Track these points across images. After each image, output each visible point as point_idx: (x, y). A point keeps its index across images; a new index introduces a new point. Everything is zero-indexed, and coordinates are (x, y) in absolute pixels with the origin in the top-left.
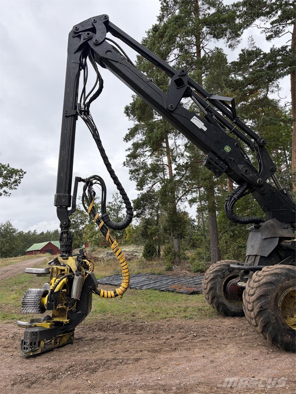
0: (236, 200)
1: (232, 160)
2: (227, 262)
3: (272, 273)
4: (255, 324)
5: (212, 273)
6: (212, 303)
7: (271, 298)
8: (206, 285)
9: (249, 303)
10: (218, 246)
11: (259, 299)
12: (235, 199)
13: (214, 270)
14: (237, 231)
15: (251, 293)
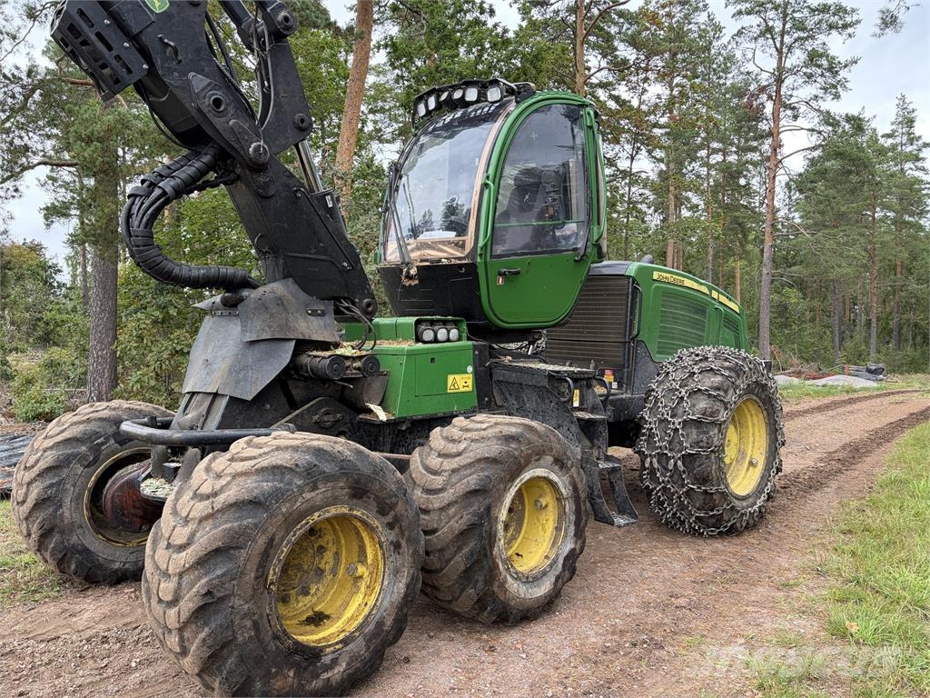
0: (166, 199)
1: (168, 44)
2: (114, 409)
3: (262, 468)
4: (178, 649)
5: (51, 448)
6: (40, 547)
7: (247, 557)
8: (24, 490)
9: (166, 574)
10: (114, 347)
11: (203, 562)
12: (164, 193)
13: (59, 438)
14: (176, 307)
15: (179, 541)
